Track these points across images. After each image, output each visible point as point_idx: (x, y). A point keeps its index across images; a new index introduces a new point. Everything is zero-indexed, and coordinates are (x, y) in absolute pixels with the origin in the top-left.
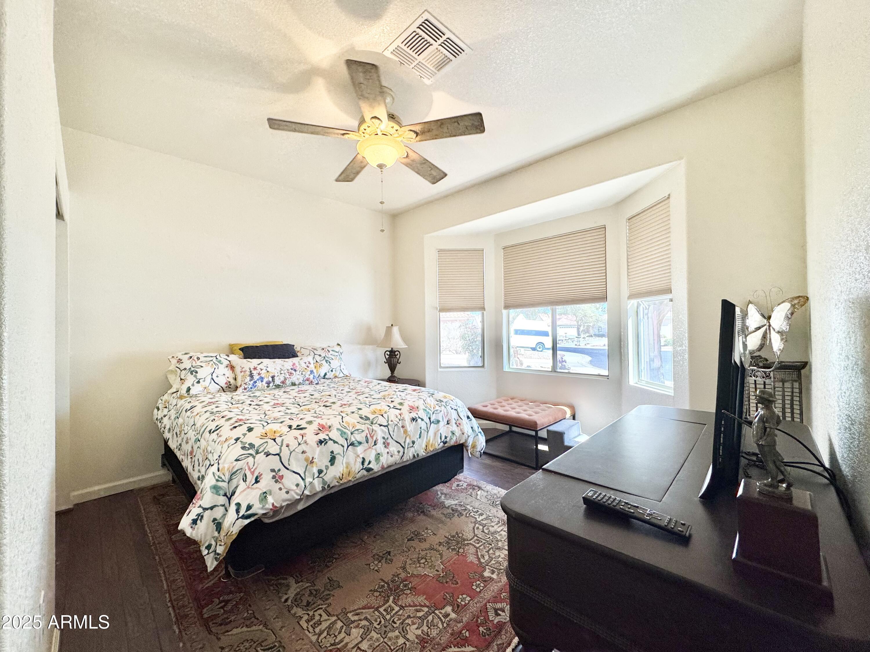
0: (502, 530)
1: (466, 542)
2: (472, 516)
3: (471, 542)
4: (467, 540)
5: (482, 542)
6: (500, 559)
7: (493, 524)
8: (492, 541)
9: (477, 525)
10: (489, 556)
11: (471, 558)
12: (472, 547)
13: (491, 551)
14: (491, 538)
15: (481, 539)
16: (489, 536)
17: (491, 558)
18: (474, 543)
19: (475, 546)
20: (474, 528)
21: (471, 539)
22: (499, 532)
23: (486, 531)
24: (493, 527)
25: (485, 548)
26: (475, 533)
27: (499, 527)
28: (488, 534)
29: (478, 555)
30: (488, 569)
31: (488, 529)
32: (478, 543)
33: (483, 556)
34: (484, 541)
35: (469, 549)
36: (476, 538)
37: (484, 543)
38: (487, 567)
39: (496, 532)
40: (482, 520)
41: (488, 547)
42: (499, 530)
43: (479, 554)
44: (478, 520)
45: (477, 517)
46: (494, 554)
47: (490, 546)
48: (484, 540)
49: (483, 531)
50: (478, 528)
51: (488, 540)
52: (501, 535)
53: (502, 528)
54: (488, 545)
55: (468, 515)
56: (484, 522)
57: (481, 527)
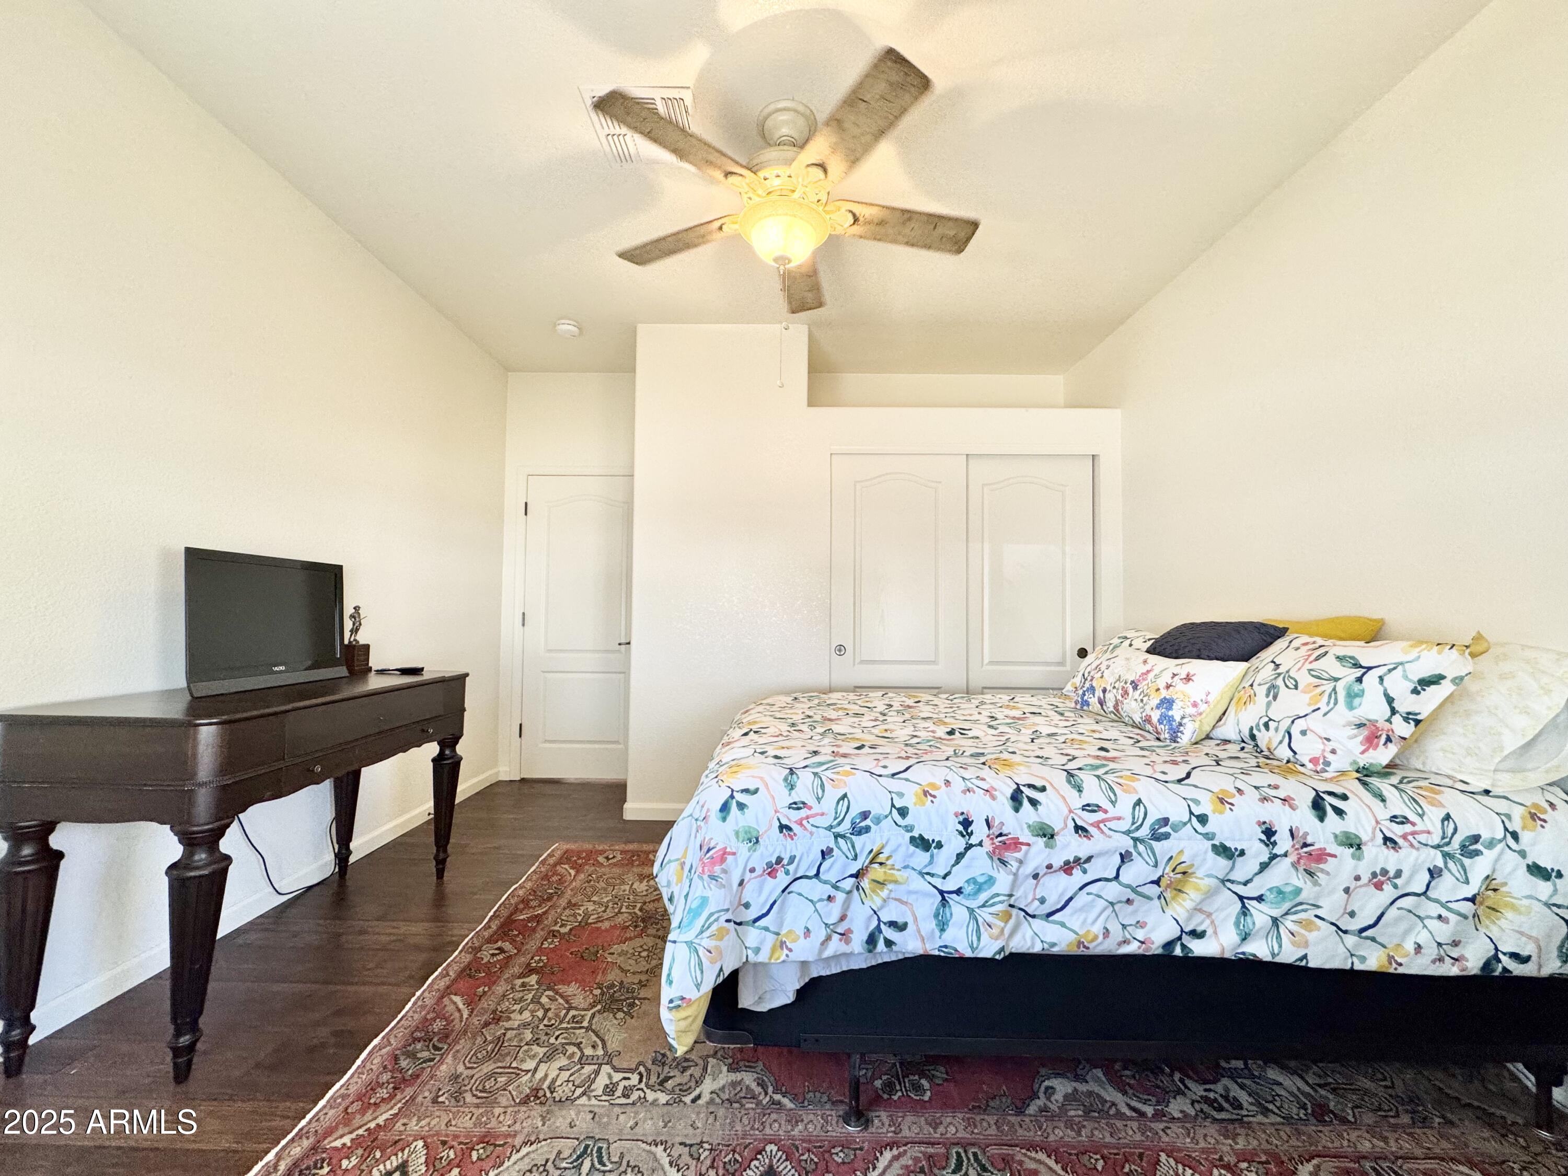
0: (536, 1069)
1: (599, 1007)
2: (632, 1071)
3: (590, 1013)
4: (599, 1011)
5: (568, 1023)
6: (517, 1007)
7: (565, 1075)
8: (547, 1034)
9: (600, 1052)
10: (539, 1003)
11: (571, 989)
12: (582, 1006)
13: (540, 1014)
14: (552, 1040)
15: (575, 1028)
16: (560, 1040)
17: (536, 1001)
18: (583, 1013)
19: (576, 1009)
20: (603, 1041)
21: (593, 1016)
22: (541, 1061)
23: (571, 1049)
24: (560, 1069)
25: (557, 1015)
26: (594, 1031)
27: (546, 1076)
28: (563, 1044)
29: (562, 997)
30: (533, 986)
31: (570, 1057)
32: (574, 1017)
33: (552, 999)
34: (564, 1025)
35: (584, 998)
36: (585, 1024)
37: (561, 1022)
38: (536, 987)
39: (548, 1058)
40: (597, 1073)
41: (550, 1020)
42: (543, 1068)
43: (561, 1001)
44: (606, 1069)
45: (617, 1077)
46: (532, 1012)
47: (546, 1022)
48: (567, 1029)
49: (578, 1045)
50: (593, 1047)
51: (557, 1033)
52: (533, 1057)
53: (539, 1075)
54: (553, 1022)
55: (642, 1069)
56: (588, 1069)
57: (589, 1051)
